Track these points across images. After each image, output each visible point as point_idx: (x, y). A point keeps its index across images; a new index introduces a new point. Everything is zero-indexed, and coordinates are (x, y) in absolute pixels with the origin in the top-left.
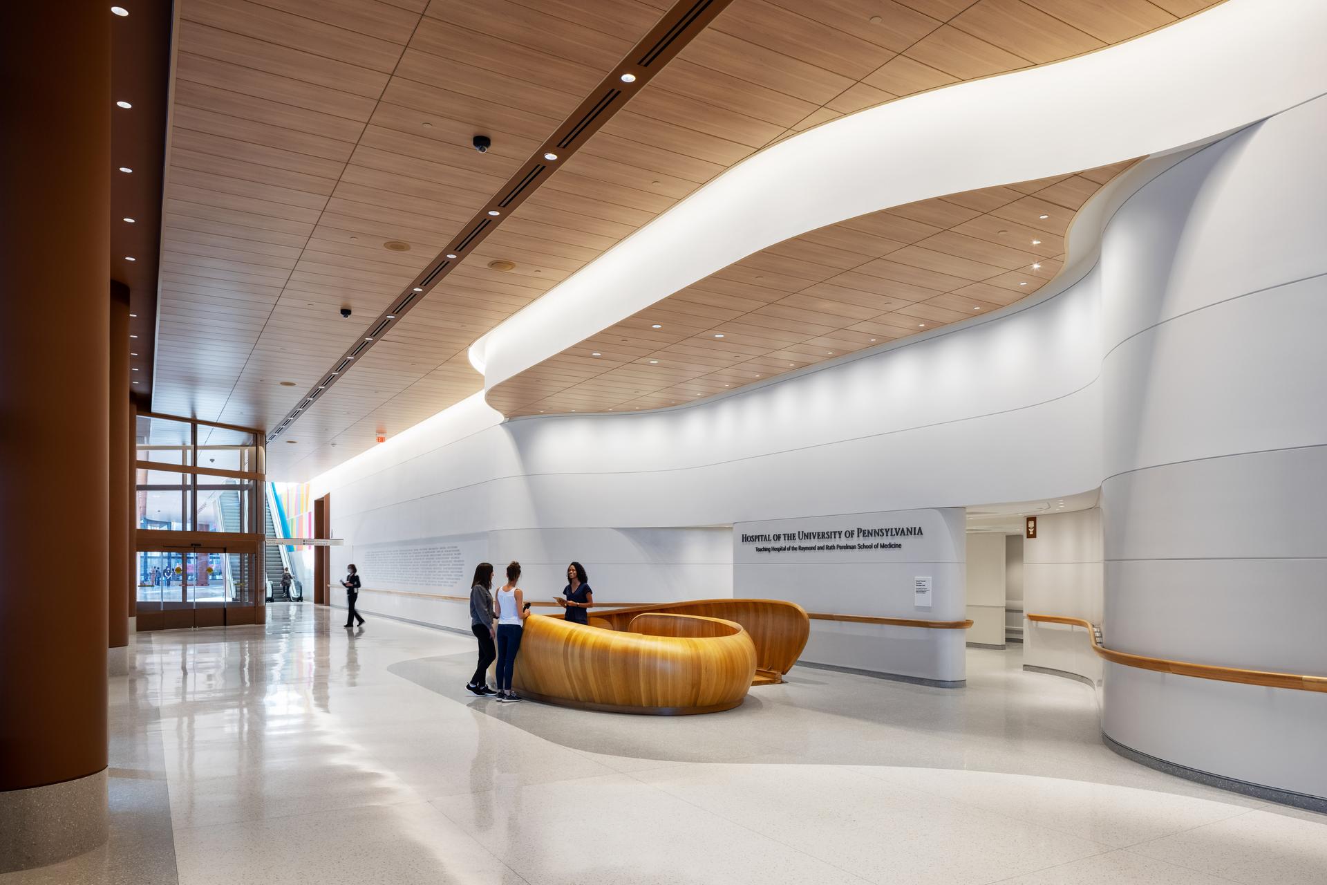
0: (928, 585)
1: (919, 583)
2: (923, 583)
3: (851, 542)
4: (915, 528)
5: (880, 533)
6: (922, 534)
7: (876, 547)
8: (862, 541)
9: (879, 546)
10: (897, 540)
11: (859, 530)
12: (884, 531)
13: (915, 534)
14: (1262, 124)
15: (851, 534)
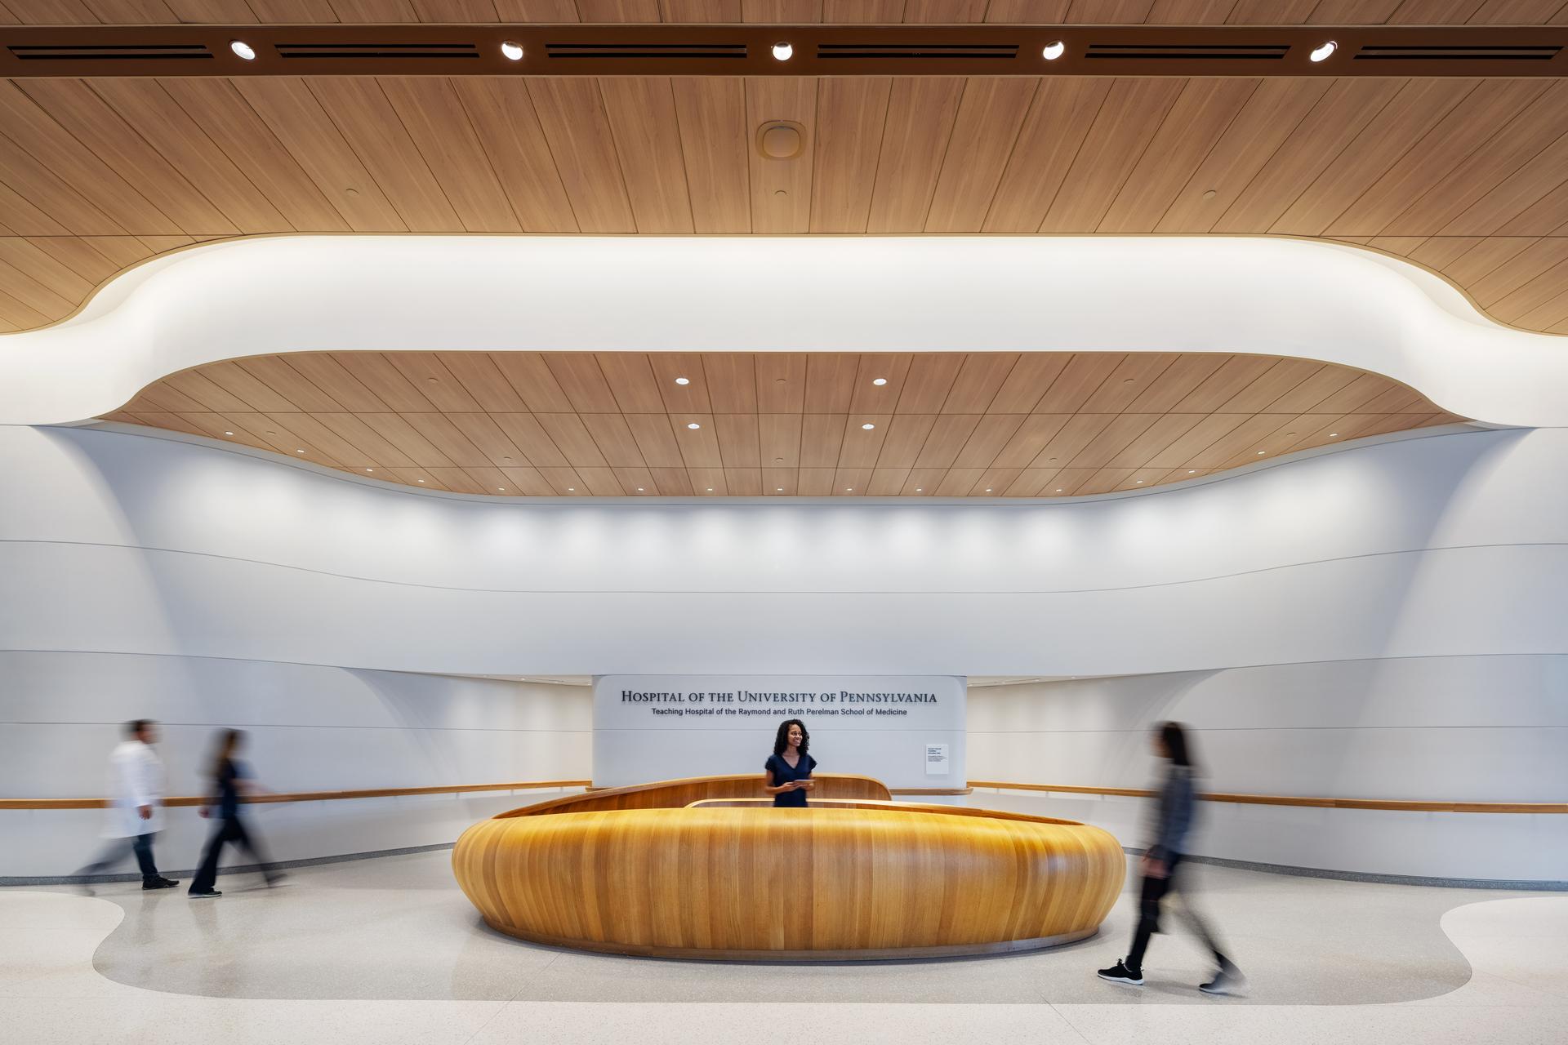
0: (944, 753)
1: (932, 751)
2: (938, 751)
3: (829, 706)
4: (926, 695)
5: (876, 698)
6: (935, 701)
7: (870, 712)
8: (847, 705)
9: (874, 712)
10: (901, 706)
11: (843, 694)
12: (882, 697)
13: (926, 701)
14: (1531, 432)
15: (832, 697)
